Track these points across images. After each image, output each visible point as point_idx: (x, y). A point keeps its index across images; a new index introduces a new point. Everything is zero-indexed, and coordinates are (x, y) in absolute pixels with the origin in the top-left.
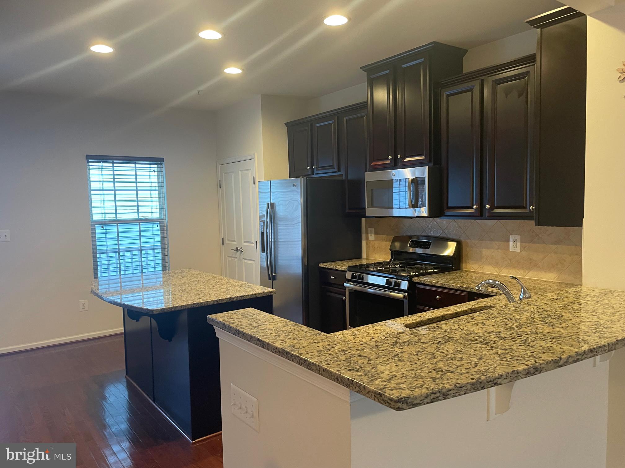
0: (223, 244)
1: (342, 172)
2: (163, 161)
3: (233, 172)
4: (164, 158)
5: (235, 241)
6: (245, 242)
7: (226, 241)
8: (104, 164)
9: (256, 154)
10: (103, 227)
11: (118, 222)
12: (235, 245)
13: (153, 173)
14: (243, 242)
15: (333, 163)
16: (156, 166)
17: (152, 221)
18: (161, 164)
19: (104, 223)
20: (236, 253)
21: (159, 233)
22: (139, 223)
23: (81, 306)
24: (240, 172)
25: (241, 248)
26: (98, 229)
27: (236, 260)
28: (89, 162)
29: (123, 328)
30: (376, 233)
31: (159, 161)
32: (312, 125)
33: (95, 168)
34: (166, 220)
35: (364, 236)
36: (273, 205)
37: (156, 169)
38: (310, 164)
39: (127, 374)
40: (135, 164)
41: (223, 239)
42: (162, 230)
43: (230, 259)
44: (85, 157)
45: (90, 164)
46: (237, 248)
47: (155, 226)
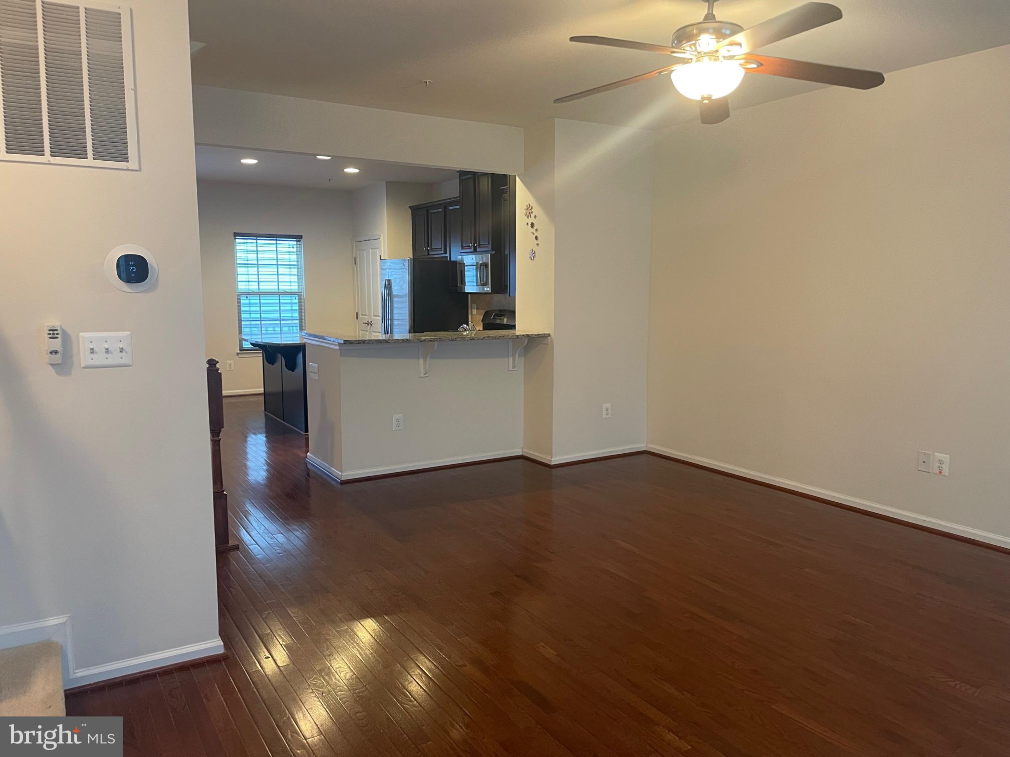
0: (357, 319)
1: (448, 255)
2: (302, 238)
3: (365, 250)
4: (302, 236)
5: (366, 315)
6: (374, 316)
7: (360, 316)
8: (249, 241)
9: (382, 235)
10: (247, 297)
11: (260, 294)
12: (366, 319)
13: (292, 249)
14: (372, 316)
15: (442, 246)
16: (295, 243)
17: (291, 294)
18: (299, 241)
19: (248, 294)
20: (367, 326)
21: (297, 308)
22: (279, 295)
23: (228, 366)
24: (370, 250)
25: (371, 322)
26: (244, 300)
27: (367, 333)
28: (235, 239)
29: (263, 389)
30: (477, 309)
31: (298, 238)
32: (428, 210)
33: (241, 245)
34: (304, 294)
35: (470, 311)
36: (389, 281)
37: (295, 246)
38: (426, 247)
39: (265, 411)
40: (276, 240)
41: (357, 313)
42: (300, 302)
43: (363, 332)
44: (232, 235)
45: (237, 240)
46: (368, 321)
47: (294, 298)
